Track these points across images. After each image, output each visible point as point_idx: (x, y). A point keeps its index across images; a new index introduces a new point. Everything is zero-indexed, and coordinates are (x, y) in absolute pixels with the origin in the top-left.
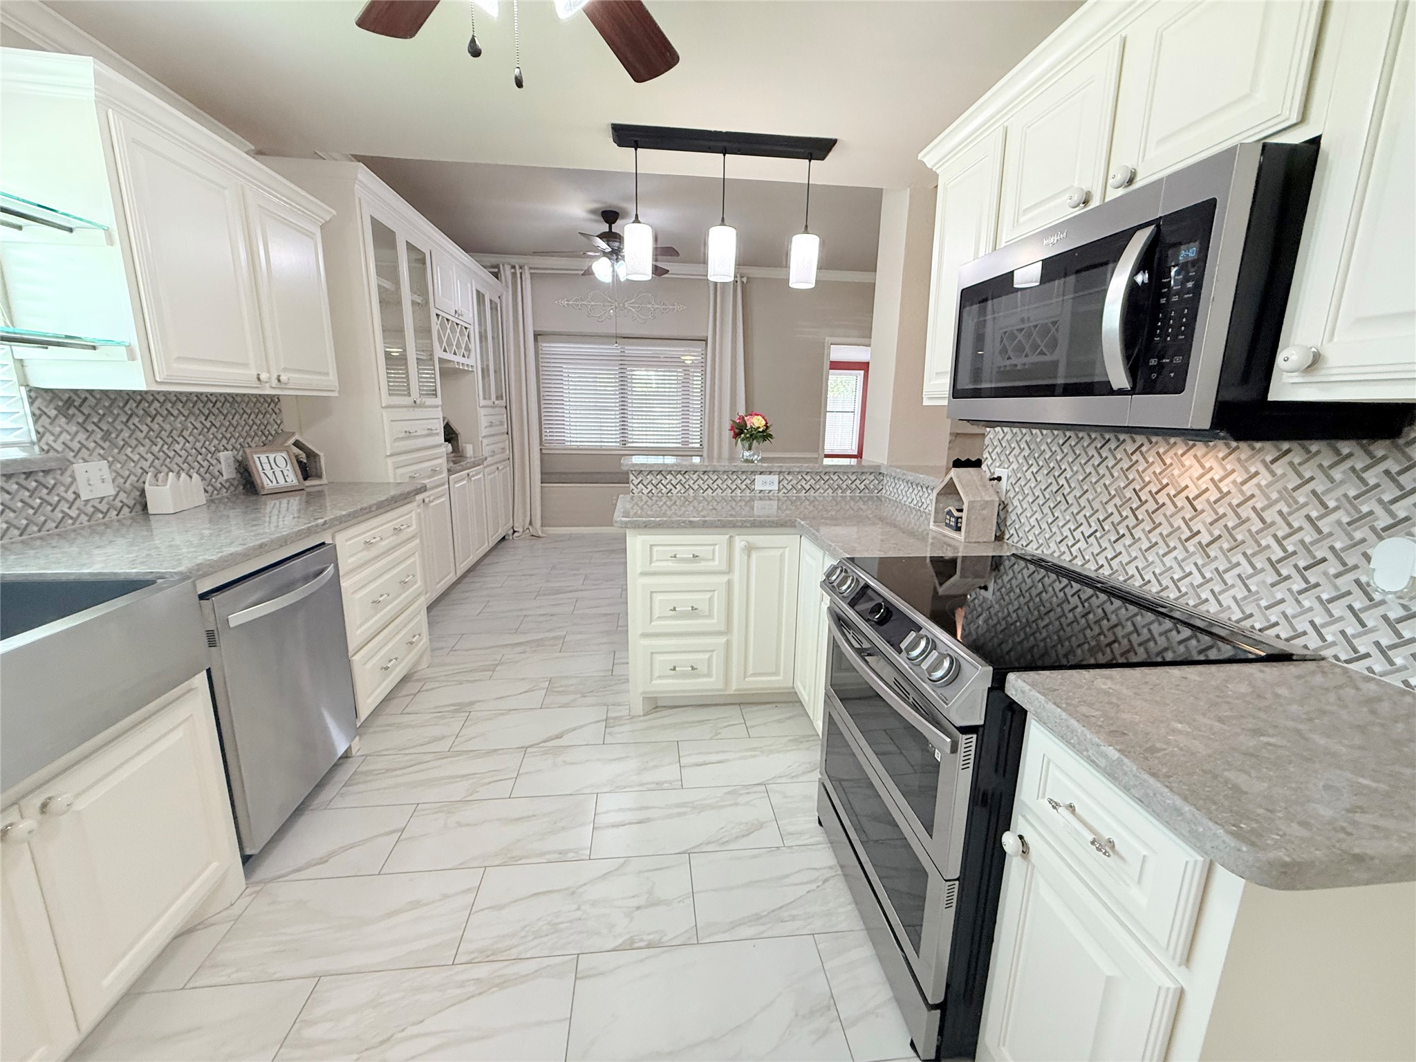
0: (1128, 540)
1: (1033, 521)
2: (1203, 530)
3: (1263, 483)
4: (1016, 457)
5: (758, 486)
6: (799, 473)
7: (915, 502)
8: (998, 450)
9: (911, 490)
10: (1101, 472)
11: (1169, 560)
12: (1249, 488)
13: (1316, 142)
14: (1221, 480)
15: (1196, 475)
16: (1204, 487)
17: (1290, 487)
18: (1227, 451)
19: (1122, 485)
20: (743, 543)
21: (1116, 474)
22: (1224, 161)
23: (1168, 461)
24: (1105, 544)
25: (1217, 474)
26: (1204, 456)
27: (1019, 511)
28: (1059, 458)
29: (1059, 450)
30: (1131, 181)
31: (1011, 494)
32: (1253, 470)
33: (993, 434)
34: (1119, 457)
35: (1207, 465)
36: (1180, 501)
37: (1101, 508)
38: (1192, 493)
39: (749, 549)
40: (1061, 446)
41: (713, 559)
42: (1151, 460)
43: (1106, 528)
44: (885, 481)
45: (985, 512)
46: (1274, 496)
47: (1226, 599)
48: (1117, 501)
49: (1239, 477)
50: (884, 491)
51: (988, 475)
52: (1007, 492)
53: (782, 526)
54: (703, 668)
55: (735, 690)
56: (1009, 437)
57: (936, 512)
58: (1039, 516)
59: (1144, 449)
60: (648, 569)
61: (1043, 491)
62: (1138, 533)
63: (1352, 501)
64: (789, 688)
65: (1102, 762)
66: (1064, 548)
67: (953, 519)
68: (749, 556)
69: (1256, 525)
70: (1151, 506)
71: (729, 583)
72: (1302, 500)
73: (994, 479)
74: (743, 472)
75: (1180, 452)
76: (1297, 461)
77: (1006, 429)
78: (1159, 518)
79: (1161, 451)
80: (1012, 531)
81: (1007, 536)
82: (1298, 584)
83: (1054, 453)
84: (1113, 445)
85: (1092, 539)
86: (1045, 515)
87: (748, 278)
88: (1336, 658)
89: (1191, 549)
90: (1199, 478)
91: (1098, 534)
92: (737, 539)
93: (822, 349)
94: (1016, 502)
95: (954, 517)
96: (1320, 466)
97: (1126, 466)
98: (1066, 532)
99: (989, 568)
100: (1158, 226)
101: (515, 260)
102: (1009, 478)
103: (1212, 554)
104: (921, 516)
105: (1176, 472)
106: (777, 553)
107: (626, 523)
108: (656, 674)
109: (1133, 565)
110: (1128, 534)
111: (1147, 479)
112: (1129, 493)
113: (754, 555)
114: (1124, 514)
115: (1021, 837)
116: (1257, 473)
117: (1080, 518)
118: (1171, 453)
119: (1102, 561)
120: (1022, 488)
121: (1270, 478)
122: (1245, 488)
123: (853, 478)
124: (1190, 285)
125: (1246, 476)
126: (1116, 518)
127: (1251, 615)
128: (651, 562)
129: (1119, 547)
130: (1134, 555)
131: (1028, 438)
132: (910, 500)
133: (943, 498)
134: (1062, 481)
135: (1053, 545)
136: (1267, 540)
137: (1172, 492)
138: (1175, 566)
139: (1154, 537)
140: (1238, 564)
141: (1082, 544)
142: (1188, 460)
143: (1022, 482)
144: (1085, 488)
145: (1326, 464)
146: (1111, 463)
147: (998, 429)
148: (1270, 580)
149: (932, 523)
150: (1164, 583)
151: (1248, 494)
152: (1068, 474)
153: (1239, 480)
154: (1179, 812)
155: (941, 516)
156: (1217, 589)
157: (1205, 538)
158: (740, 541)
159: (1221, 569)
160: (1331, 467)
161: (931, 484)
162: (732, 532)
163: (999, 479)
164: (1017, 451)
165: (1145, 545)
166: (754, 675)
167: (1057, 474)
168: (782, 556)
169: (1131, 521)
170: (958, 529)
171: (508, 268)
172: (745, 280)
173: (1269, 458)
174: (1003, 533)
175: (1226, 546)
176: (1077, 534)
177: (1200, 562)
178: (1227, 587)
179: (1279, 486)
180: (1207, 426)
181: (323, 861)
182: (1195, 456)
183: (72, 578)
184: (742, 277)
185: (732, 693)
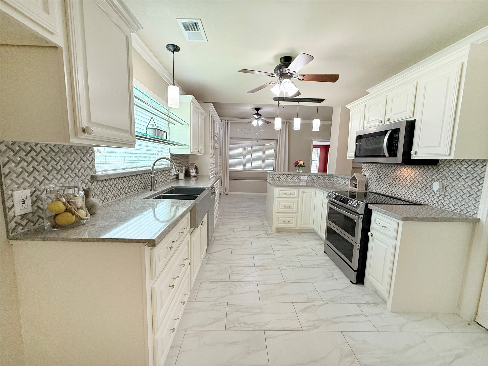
0: (394, 187)
1: (374, 185)
2: (408, 184)
3: (418, 174)
4: (370, 171)
5: (301, 179)
6: (312, 175)
7: (344, 183)
8: (365, 169)
9: (342, 180)
10: (389, 173)
11: (402, 190)
12: (416, 175)
13: (415, 120)
14: (411, 174)
15: (406, 173)
16: (408, 175)
17: (422, 174)
18: (412, 168)
19: (393, 176)
20: (302, 191)
21: (391, 174)
22: (400, 123)
23: (401, 170)
24: (390, 188)
25: (410, 173)
26: (408, 169)
27: (371, 183)
28: (379, 171)
29: (379, 169)
30: (389, 120)
31: (369, 179)
32: (416, 172)
33: (364, 165)
34: (392, 170)
35: (408, 171)
36: (404, 178)
37: (389, 181)
38: (406, 176)
39: (303, 192)
40: (380, 168)
41: (294, 195)
42: (398, 170)
43: (390, 185)
44: (335, 178)
45: (362, 183)
46: (420, 176)
47: (413, 197)
48: (392, 179)
49: (414, 173)
50: (334, 181)
51: (363, 175)
52: (368, 179)
53: (311, 187)
54: (291, 222)
55: (299, 228)
56: (368, 166)
57: (350, 184)
58: (375, 184)
59: (397, 168)
60: (279, 196)
61: (376, 178)
62: (396, 185)
63: (431, 176)
64: (312, 228)
65: (383, 213)
66: (381, 190)
67: (355, 185)
68: (303, 194)
69: (417, 182)
70: (399, 180)
71: (298, 201)
72: (424, 177)
73: (364, 176)
74: (298, 175)
75: (403, 169)
76: (423, 170)
77: (367, 164)
78: (400, 182)
79: (400, 168)
80: (369, 188)
81: (368, 189)
82: (424, 192)
83: (378, 170)
84: (391, 167)
85: (387, 188)
86: (377, 183)
87: (290, 123)
88: (431, 205)
89: (406, 188)
90: (407, 174)
91: (388, 187)
92: (300, 190)
93: (311, 142)
94: (370, 181)
95: (355, 184)
96: (426, 170)
97: (393, 172)
98: (381, 187)
99: (364, 196)
100: (392, 131)
101: (225, 119)
102: (368, 175)
103: (410, 188)
104: (345, 186)
105: (403, 173)
106: (310, 193)
107: (275, 185)
108: (279, 222)
109: (396, 192)
110: (394, 186)
111: (398, 174)
112: (394, 177)
113: (304, 194)
114: (393, 182)
115: (372, 233)
116: (417, 172)
117: (384, 183)
118: (402, 169)
119: (389, 192)
120: (371, 178)
121: (419, 173)
122: (415, 175)
123: (326, 177)
124: (397, 140)
125: (415, 173)
126: (392, 183)
127: (417, 199)
128: (280, 195)
129: (393, 189)
130: (396, 190)
131: (372, 166)
132: (342, 182)
133: (352, 180)
134: (380, 176)
135: (379, 190)
136: (419, 185)
137: (402, 177)
138: (404, 191)
139: (399, 186)
140: (415, 190)
141: (385, 189)
142: (405, 170)
143: (371, 176)
144: (385, 177)
145: (427, 170)
146: (390, 171)
147: (365, 164)
148: (420, 192)
149: (349, 186)
150: (402, 195)
151: (416, 176)
152: (382, 174)
153: (414, 174)
154: (393, 215)
155: (352, 185)
156: (411, 195)
157: (409, 185)
158: (301, 190)
159: (412, 191)
160: (428, 170)
161: (348, 178)
162: (299, 188)
163: (366, 176)
164: (370, 169)
165: (398, 188)
166: (303, 224)
167: (379, 174)
168: (311, 194)
169: (395, 183)
170: (356, 187)
171: (224, 120)
172: (289, 123)
173: (419, 169)
174: (367, 188)
175: (412, 186)
176: (384, 187)
177: (408, 190)
178: (413, 194)
179: (420, 174)
180: (401, 163)
181: (219, 252)
182: (406, 169)
183: (191, 187)
184: (288, 123)
185: (297, 228)
